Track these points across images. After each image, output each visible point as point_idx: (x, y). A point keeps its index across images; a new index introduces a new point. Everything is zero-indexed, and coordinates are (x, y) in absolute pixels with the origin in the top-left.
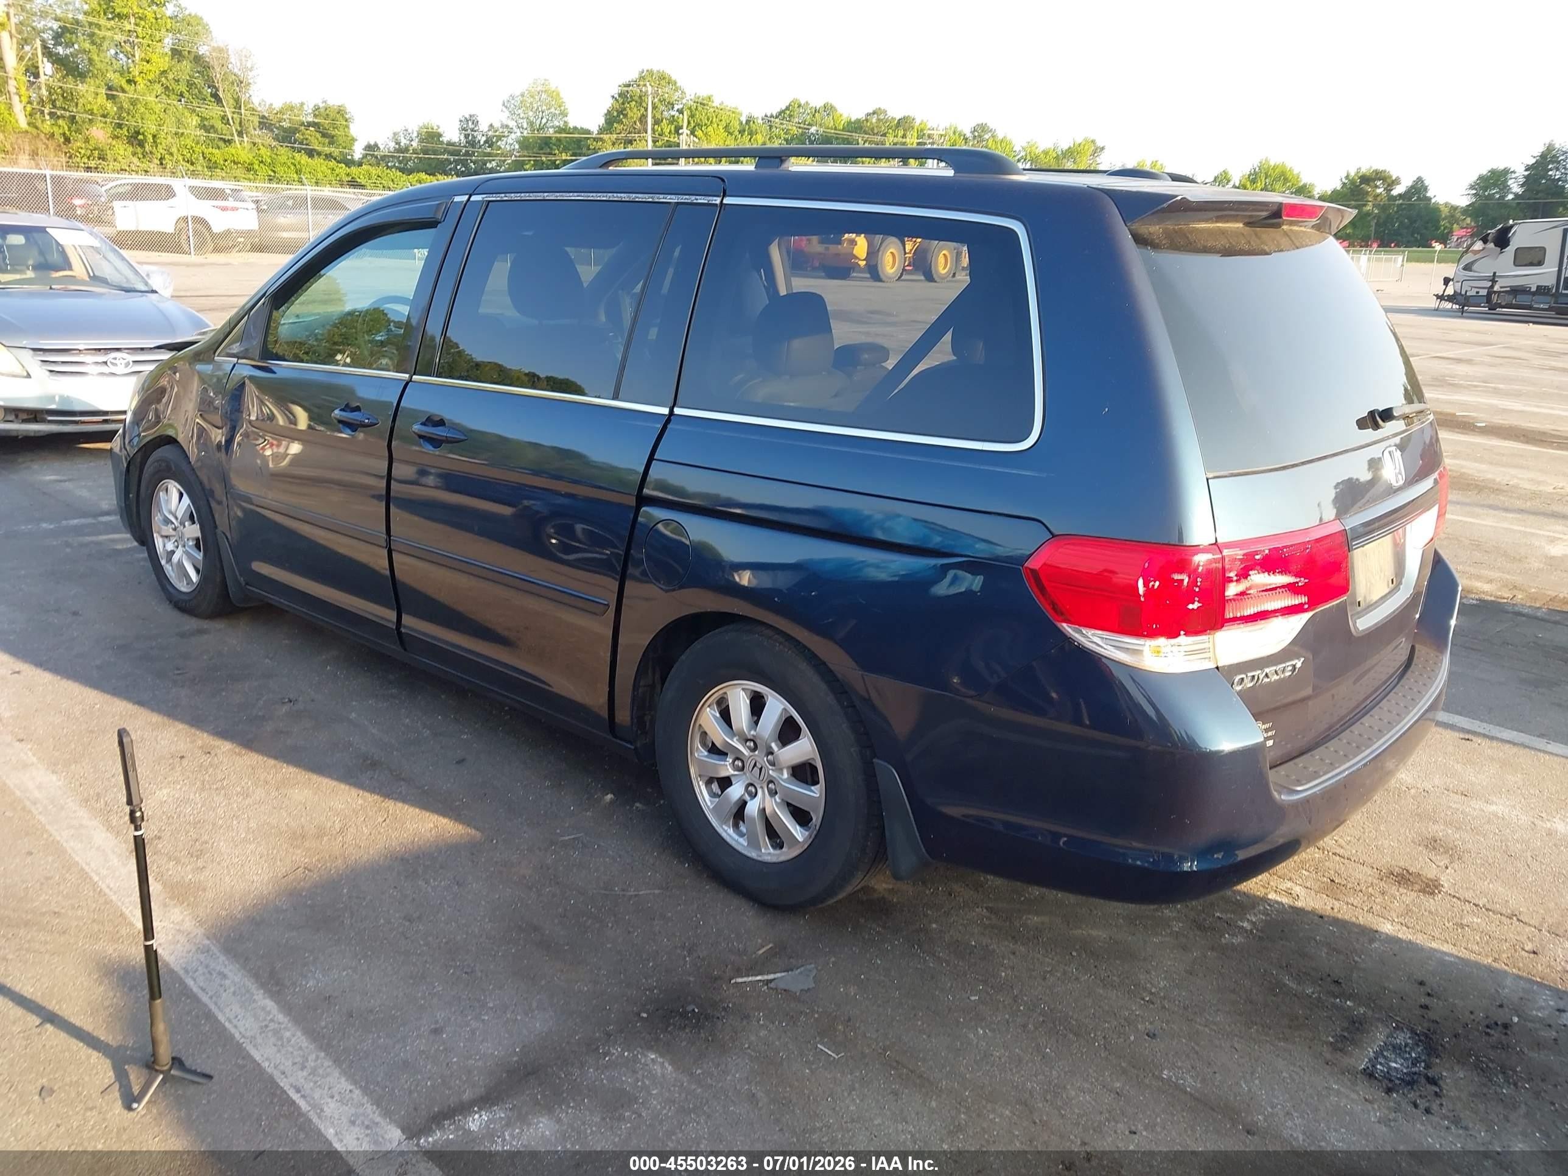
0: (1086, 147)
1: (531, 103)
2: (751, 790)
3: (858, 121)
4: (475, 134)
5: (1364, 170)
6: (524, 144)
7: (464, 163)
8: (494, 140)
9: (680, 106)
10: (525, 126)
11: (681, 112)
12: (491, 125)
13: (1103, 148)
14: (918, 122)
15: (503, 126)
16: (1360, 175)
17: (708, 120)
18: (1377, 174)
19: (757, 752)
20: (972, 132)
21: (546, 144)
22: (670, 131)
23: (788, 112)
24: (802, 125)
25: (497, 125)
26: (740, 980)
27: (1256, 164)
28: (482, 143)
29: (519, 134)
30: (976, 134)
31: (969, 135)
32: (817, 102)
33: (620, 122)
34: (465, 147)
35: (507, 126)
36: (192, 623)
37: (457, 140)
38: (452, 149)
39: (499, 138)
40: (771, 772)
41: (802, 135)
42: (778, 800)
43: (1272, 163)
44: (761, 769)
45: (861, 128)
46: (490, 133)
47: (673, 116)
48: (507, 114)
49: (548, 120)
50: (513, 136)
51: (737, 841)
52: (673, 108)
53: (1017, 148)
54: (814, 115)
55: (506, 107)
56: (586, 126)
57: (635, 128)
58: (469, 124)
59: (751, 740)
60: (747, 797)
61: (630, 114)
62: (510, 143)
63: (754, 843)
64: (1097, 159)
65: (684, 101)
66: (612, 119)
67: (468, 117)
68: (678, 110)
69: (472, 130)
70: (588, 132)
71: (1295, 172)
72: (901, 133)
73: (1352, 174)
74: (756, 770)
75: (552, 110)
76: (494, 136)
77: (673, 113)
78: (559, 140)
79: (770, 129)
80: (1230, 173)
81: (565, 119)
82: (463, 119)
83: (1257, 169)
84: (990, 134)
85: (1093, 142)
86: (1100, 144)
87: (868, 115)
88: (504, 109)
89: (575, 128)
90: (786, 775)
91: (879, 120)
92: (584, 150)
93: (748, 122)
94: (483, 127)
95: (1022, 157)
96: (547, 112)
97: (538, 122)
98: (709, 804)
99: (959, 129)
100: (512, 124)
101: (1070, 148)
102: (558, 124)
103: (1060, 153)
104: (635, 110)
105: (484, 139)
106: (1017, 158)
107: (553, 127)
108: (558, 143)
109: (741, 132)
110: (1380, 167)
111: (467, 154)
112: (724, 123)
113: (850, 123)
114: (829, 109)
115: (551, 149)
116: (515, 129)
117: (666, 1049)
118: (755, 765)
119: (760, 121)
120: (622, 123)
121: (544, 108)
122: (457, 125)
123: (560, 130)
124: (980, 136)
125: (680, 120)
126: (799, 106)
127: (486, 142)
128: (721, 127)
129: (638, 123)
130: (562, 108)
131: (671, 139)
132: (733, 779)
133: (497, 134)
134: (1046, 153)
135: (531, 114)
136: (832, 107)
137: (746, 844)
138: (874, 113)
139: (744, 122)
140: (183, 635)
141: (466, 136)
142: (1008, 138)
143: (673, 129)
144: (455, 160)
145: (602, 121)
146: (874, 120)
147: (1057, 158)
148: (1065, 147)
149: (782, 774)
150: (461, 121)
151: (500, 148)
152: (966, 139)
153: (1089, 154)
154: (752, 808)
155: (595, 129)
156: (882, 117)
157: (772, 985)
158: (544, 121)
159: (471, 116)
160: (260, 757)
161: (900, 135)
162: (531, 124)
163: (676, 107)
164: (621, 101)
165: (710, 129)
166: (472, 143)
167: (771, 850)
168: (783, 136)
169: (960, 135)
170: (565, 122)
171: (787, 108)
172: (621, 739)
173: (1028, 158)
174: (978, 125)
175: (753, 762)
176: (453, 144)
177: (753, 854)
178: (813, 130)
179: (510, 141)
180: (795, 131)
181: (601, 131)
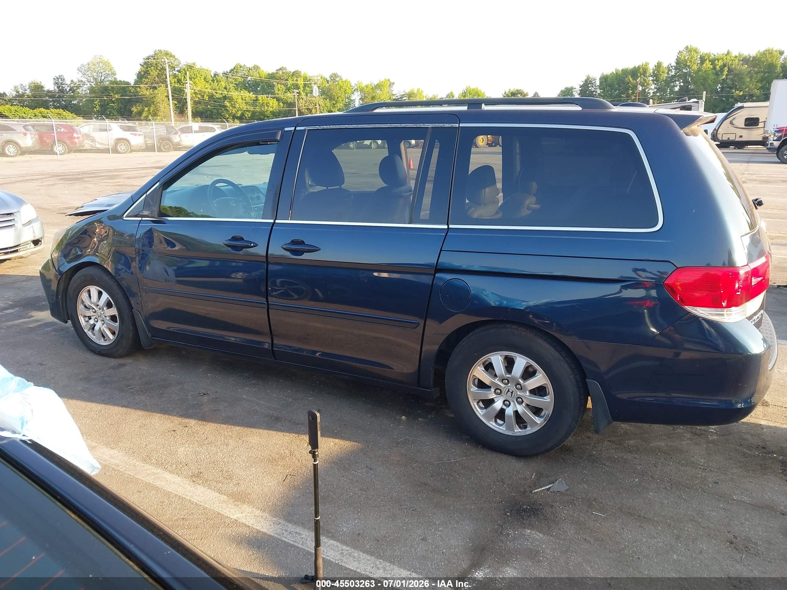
0: (386, 83)
1: (94, 69)
2: (507, 403)
3: (273, 74)
4: (63, 86)
5: (512, 90)
6: (92, 90)
7: (59, 102)
8: (75, 88)
9: (179, 69)
10: (92, 80)
11: (179, 71)
12: (72, 81)
13: (393, 83)
14: (302, 74)
15: (79, 81)
16: (510, 92)
17: (195, 75)
18: (518, 91)
19: (509, 385)
20: (330, 77)
21: (105, 90)
22: (175, 81)
23: (235, 70)
24: (243, 76)
25: (75, 80)
26: (536, 491)
27: (465, 88)
28: (68, 90)
29: (89, 85)
30: (332, 78)
31: (328, 79)
32: (250, 65)
33: (146, 78)
34: (58, 93)
35: (82, 81)
36: (113, 362)
37: (53, 89)
38: (49, 93)
39: (78, 87)
40: (518, 393)
41: (244, 81)
42: (524, 406)
43: (472, 88)
44: (512, 393)
45: (274, 77)
46: (72, 85)
47: (175, 74)
48: (81, 74)
49: (105, 77)
50: (86, 86)
51: (499, 428)
52: (175, 69)
53: (353, 85)
54: (249, 71)
55: (80, 71)
56: (126, 80)
57: (155, 81)
58: (59, 81)
59: (506, 379)
60: (504, 407)
61: (152, 73)
62: (84, 90)
63: (510, 428)
64: (392, 88)
65: (180, 66)
66: (141, 76)
67: (58, 76)
68: (177, 71)
69: (62, 84)
70: (128, 83)
71: (483, 91)
72: (295, 79)
73: (507, 91)
74: (509, 393)
75: (107, 72)
76: (74, 87)
77: (175, 72)
78: (113, 88)
79: (227, 79)
80: (454, 93)
81: (115, 76)
82: (55, 78)
83: (465, 91)
84: (339, 78)
85: (389, 80)
86: (392, 81)
87: (277, 70)
88: (79, 72)
89: (120, 81)
90: (528, 394)
91: (283, 73)
92: (128, 93)
93: (215, 75)
94: (68, 82)
95: (356, 89)
96: (104, 73)
97: (99, 79)
98: (481, 413)
99: (323, 76)
100: (84, 80)
101: (378, 84)
102: (111, 79)
103: (374, 86)
104: (154, 71)
105: (69, 88)
106: (353, 89)
107: (107, 81)
108: (112, 90)
109: (213, 81)
110: (519, 88)
111: (59, 97)
112: (203, 77)
113: (269, 74)
114: (256, 68)
115: (109, 93)
116: (87, 83)
117: (531, 526)
118: (509, 391)
119: (221, 75)
120: (148, 78)
121: (102, 71)
122: (53, 81)
123: (112, 82)
124: (334, 79)
125: (180, 76)
126: (241, 67)
127: (70, 90)
128: (202, 79)
129: (156, 78)
130: (113, 71)
131: (176, 85)
132: (495, 399)
133: (76, 85)
134: (367, 86)
135: (95, 74)
136: (257, 67)
137: (505, 429)
138: (280, 69)
139: (213, 76)
140: (113, 368)
141: (58, 87)
142: (348, 80)
143: (176, 81)
144: (52, 101)
145: (135, 77)
146: (281, 73)
147: (372, 89)
148: (376, 84)
149: (526, 393)
150: (54, 79)
151: (79, 93)
152: (328, 82)
153: (387, 86)
154: (509, 411)
155: (132, 83)
156: (284, 71)
157: (551, 490)
158: (103, 78)
159: (60, 76)
160: (216, 425)
161: (295, 80)
162: (95, 79)
163: (176, 69)
164: (145, 66)
165: (196, 80)
166: (62, 91)
167: (520, 430)
168: (234, 82)
169: (324, 79)
170: (115, 78)
171: (234, 68)
172: (423, 388)
173: (359, 89)
174: (333, 74)
175: (508, 389)
176: (51, 92)
177: (510, 433)
178: (249, 78)
179: (84, 89)
180: (240, 79)
181: (136, 82)
